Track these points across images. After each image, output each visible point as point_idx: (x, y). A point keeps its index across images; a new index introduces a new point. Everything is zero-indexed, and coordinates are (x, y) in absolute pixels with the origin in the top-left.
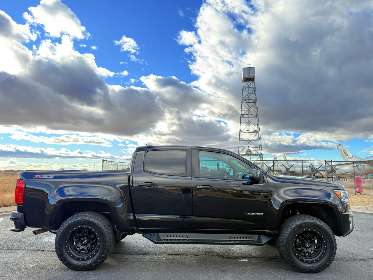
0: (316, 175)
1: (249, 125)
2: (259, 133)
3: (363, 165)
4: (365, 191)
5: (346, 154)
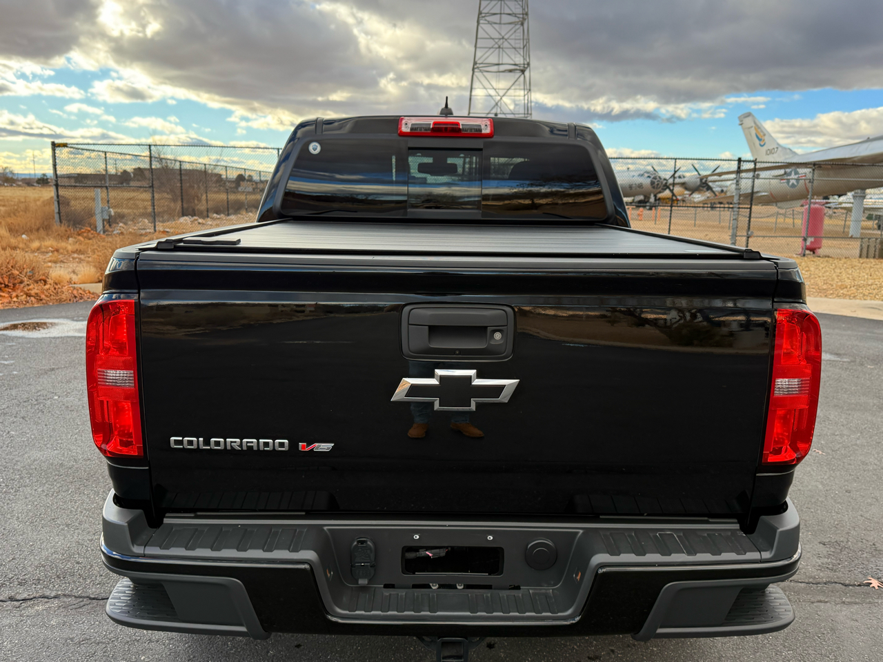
0: (660, 195)
1: (499, 47)
2: (527, 73)
3: (802, 171)
4: (827, 246)
5: (760, 140)
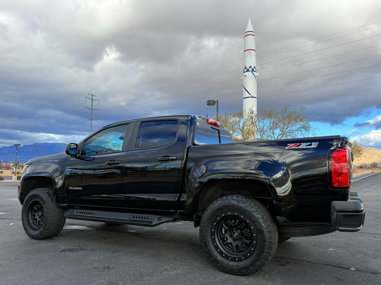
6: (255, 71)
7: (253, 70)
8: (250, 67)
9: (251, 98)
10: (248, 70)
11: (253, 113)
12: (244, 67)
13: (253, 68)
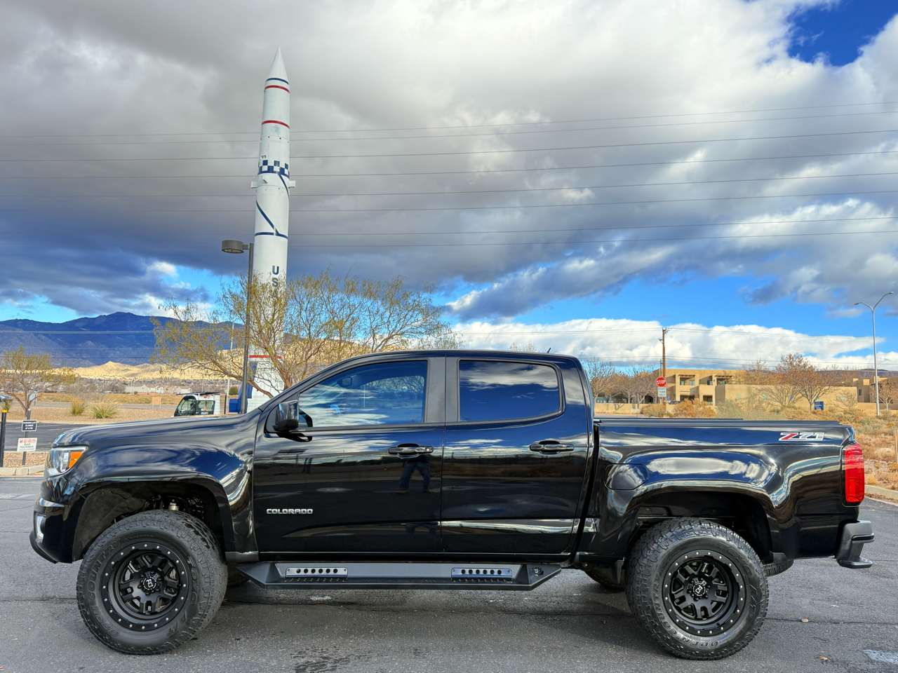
6: (287, 174)
7: (282, 172)
8: (277, 163)
9: (275, 237)
10: (271, 170)
11: (277, 273)
12: (262, 160)
13: (284, 167)
